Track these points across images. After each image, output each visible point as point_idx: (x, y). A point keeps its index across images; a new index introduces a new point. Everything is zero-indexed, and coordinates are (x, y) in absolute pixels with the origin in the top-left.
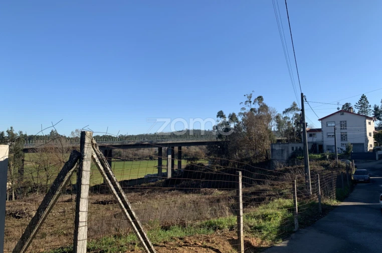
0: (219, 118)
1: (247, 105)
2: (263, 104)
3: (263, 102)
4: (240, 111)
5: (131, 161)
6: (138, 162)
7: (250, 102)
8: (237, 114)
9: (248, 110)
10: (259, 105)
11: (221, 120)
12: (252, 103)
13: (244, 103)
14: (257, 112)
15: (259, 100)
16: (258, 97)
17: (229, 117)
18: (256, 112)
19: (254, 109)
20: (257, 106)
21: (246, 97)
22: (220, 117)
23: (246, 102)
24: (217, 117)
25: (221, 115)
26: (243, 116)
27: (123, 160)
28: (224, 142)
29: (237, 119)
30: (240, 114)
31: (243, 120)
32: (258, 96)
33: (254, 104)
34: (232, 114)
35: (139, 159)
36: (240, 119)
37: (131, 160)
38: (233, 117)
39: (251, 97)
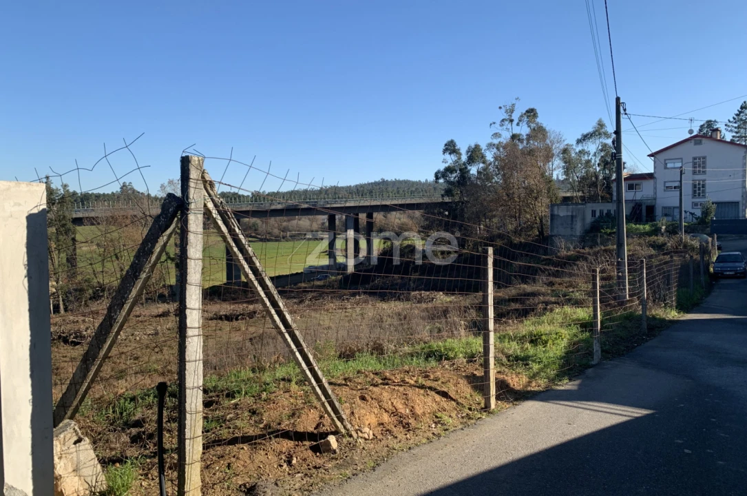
0: (447, 156)
1: (505, 127)
2: (537, 124)
3: (538, 120)
4: (490, 141)
5: (276, 241)
6: (290, 244)
7: (512, 121)
8: (483, 146)
9: (506, 137)
10: (529, 126)
11: (450, 159)
12: (515, 123)
13: (498, 123)
14: (525, 142)
15: (528, 117)
16: (527, 112)
17: (468, 152)
18: (522, 142)
19: (519, 135)
20: (524, 130)
21: (503, 110)
22: (450, 154)
23: (503, 120)
24: (444, 153)
25: (451, 148)
26: (495, 150)
27: (261, 240)
28: (457, 203)
29: (483, 157)
30: (490, 145)
31: (496, 158)
32: (527, 108)
33: (518, 124)
34: (473, 147)
35: (293, 237)
36: (489, 156)
37: (277, 239)
38: (475, 154)
39: (512, 111)
